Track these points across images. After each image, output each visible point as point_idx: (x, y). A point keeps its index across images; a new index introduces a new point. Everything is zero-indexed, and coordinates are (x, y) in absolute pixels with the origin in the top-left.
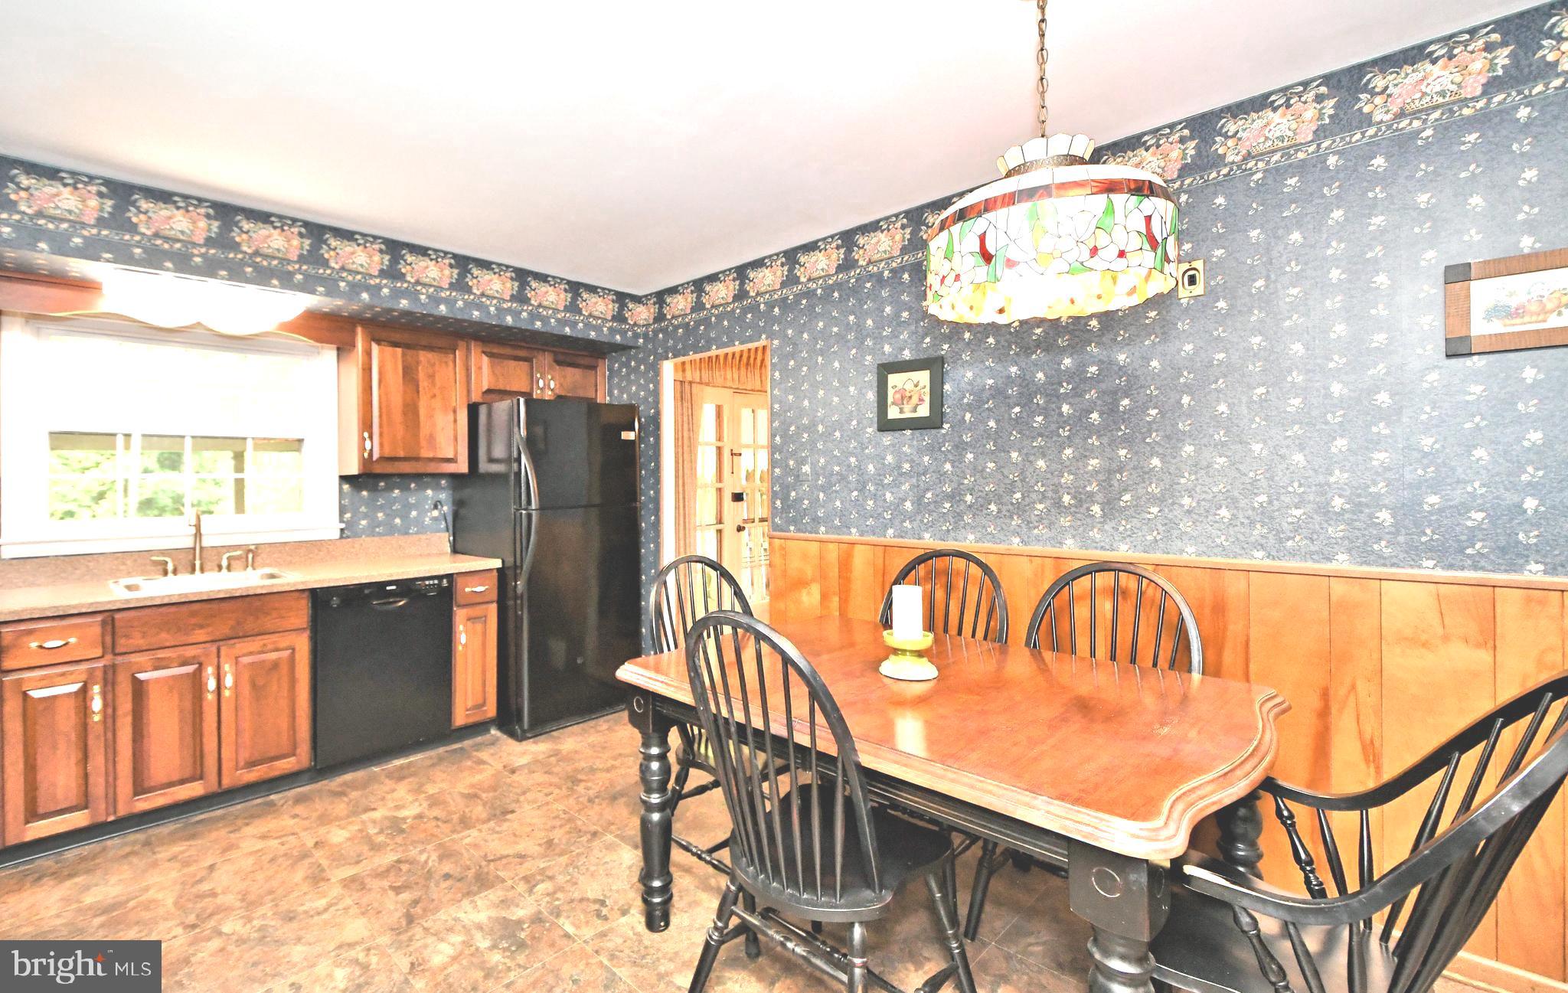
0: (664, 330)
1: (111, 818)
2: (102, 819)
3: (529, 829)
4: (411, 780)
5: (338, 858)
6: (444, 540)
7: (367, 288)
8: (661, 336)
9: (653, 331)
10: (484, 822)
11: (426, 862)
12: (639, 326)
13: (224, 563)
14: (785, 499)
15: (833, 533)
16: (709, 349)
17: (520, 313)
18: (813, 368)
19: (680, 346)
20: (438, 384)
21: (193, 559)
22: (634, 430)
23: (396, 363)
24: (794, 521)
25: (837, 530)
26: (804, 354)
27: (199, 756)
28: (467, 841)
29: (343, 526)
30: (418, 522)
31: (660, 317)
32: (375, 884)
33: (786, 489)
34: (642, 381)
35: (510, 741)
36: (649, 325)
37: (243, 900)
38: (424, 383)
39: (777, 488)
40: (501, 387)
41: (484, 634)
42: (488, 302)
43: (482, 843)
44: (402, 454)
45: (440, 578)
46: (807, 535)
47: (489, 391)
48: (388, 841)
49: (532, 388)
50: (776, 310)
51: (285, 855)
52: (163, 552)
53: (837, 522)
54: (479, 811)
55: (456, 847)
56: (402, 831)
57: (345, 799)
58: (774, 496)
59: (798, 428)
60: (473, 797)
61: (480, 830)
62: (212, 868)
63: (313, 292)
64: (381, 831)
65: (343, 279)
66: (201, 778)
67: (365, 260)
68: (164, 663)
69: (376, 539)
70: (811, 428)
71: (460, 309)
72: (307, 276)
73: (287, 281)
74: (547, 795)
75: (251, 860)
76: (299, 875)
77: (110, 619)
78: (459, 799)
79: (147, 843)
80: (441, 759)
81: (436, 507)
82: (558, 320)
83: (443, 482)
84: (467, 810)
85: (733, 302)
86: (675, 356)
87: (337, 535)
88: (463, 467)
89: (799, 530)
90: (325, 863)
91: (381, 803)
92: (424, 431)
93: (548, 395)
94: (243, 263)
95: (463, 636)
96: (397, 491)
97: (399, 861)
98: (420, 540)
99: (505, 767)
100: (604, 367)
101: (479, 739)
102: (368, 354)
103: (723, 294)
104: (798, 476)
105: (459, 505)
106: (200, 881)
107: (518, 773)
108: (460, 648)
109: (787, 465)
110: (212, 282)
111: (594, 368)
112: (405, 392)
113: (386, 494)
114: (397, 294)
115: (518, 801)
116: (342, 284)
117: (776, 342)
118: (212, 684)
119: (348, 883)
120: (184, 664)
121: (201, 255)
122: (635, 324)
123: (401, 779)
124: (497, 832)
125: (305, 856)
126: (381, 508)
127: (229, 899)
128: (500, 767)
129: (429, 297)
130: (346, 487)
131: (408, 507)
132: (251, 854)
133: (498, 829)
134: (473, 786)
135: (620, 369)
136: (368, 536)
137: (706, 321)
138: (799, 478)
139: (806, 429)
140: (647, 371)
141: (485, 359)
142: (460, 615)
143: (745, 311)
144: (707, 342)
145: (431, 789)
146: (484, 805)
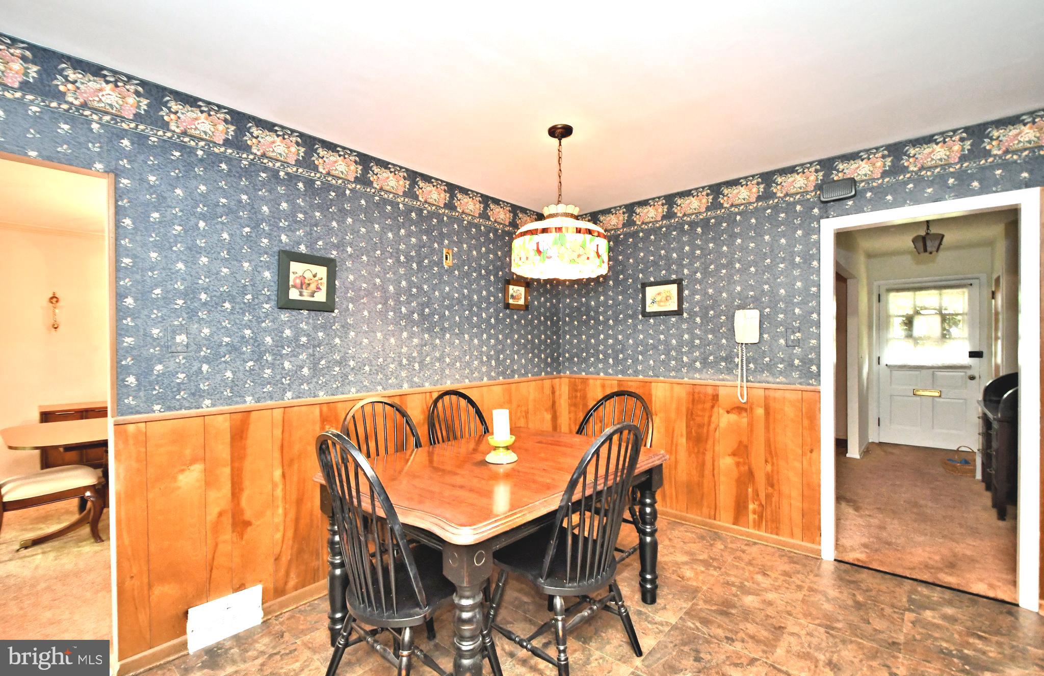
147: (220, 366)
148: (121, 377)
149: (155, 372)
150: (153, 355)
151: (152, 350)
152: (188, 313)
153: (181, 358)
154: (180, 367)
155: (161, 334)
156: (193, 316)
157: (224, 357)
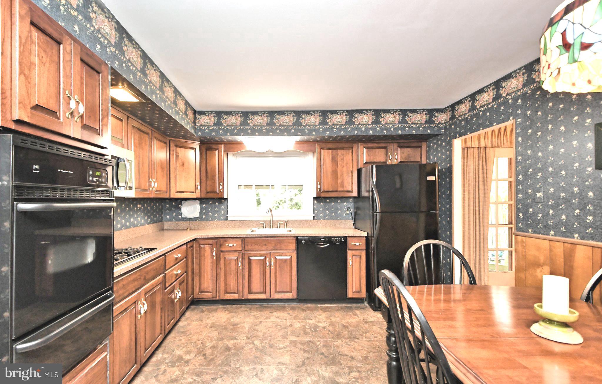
0: (454, 124)
1: (243, 299)
2: (241, 298)
3: (361, 348)
4: (328, 313)
5: (293, 333)
6: (351, 223)
7: (314, 130)
8: (453, 127)
9: (449, 125)
10: (345, 339)
11: (318, 345)
12: (442, 124)
13: (278, 226)
14: (525, 213)
15: (560, 236)
16: (479, 130)
17: (376, 129)
18: (545, 132)
19: (463, 131)
20: (345, 162)
21: (271, 223)
22: (435, 175)
23: (329, 155)
24: (531, 226)
25: (564, 235)
26: (539, 125)
27: (265, 286)
28: (335, 343)
29: (314, 215)
30: (341, 215)
31: (453, 117)
32: (299, 346)
33: (526, 207)
34: (444, 151)
35: (371, 310)
36: (447, 122)
37: (263, 335)
38: (339, 162)
39: (520, 206)
40: (372, 161)
41: (360, 263)
42: (362, 127)
43: (340, 346)
44: (331, 190)
45: (341, 237)
46: (540, 236)
47: (366, 163)
48: (310, 333)
49: (387, 160)
50: (520, 101)
51: (280, 325)
52: (264, 221)
53: (563, 229)
54: (345, 333)
55: (331, 344)
56: (316, 331)
57: (305, 313)
58: (518, 210)
59: (534, 170)
60: (345, 327)
61: (342, 341)
62: (261, 322)
63: (297, 135)
64: (310, 329)
65: (307, 129)
66: (265, 293)
67: (314, 120)
68: (256, 255)
69: (326, 221)
70: (544, 169)
71: (350, 132)
72: (295, 130)
73: (289, 133)
74: (375, 337)
75: (271, 324)
76: (280, 334)
77: (243, 239)
78: (340, 326)
79: (250, 309)
80: (342, 308)
81: (348, 210)
82: (395, 129)
83: (351, 200)
84: (341, 331)
85: (493, 102)
86: (460, 136)
87: (312, 218)
88: (355, 194)
89: (535, 232)
90: (289, 333)
91: (314, 318)
92: (340, 181)
93: (395, 162)
94: (276, 129)
95: (351, 262)
96: (333, 203)
97: (310, 341)
98: (341, 222)
99: (363, 319)
100: (424, 146)
101: (359, 305)
102: (320, 153)
103: (486, 99)
104: (534, 199)
105: (357, 209)
106: (256, 325)
107: (368, 324)
108: (350, 267)
109: (527, 193)
110: (269, 137)
111: (420, 147)
112: (333, 166)
113: (329, 204)
114: (325, 130)
115: (362, 335)
116: (306, 130)
117: (519, 120)
118: (268, 264)
119: (292, 342)
120: (261, 256)
121: (266, 129)
122: (439, 123)
123: (325, 311)
124: (348, 345)
125: (285, 328)
126: (327, 209)
127: (260, 334)
128: (362, 318)
129: (337, 129)
130: (315, 201)
131: (337, 209)
132: (272, 321)
133: (349, 343)
134: (348, 323)
135: (433, 146)
136: (323, 219)
137: (477, 115)
138: (535, 201)
139: (540, 170)
140: (446, 145)
141: (365, 149)
142: (350, 253)
143: (499, 105)
144: (477, 126)
145: (333, 319)
146: (349, 332)
147: (559, 212)
148: (518, 213)
149: (529, 212)
150: (529, 204)
151: (528, 201)
152: (543, 180)
153: (540, 205)
154: (539, 211)
155: (532, 193)
156: (546, 181)
157: (561, 206)
